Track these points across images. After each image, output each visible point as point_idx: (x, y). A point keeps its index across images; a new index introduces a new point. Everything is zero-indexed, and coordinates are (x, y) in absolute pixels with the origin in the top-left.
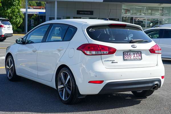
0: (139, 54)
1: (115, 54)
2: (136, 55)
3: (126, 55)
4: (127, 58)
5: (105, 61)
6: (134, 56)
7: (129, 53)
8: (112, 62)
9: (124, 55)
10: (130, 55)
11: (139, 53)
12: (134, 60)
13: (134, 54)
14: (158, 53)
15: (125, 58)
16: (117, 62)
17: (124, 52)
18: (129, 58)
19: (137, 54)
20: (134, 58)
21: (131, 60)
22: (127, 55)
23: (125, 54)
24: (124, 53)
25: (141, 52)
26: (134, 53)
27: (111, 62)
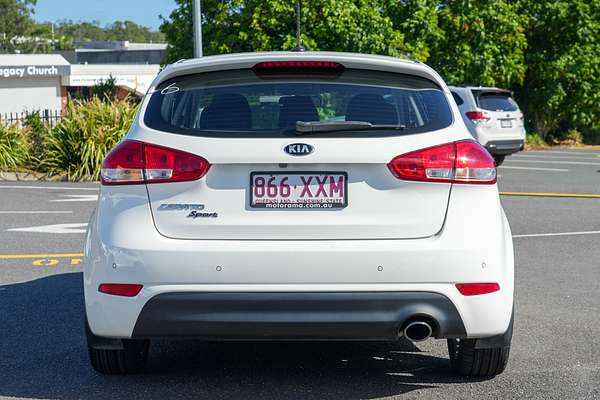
0: (332, 181)
1: (204, 179)
2: (314, 188)
3: (262, 186)
4: (266, 197)
5: (162, 207)
6: (306, 189)
7: (279, 178)
8: (194, 215)
9: (251, 184)
10: (282, 185)
11: (336, 178)
12: (305, 206)
13: (307, 184)
14: (453, 182)
15: (255, 198)
16: (215, 215)
17: (252, 174)
18: (279, 198)
19: (321, 184)
20: (306, 197)
21: (286, 206)
22: (270, 185)
23: (260, 182)
24: (255, 177)
25: (345, 174)
26: (306, 177)
27: (189, 211)
